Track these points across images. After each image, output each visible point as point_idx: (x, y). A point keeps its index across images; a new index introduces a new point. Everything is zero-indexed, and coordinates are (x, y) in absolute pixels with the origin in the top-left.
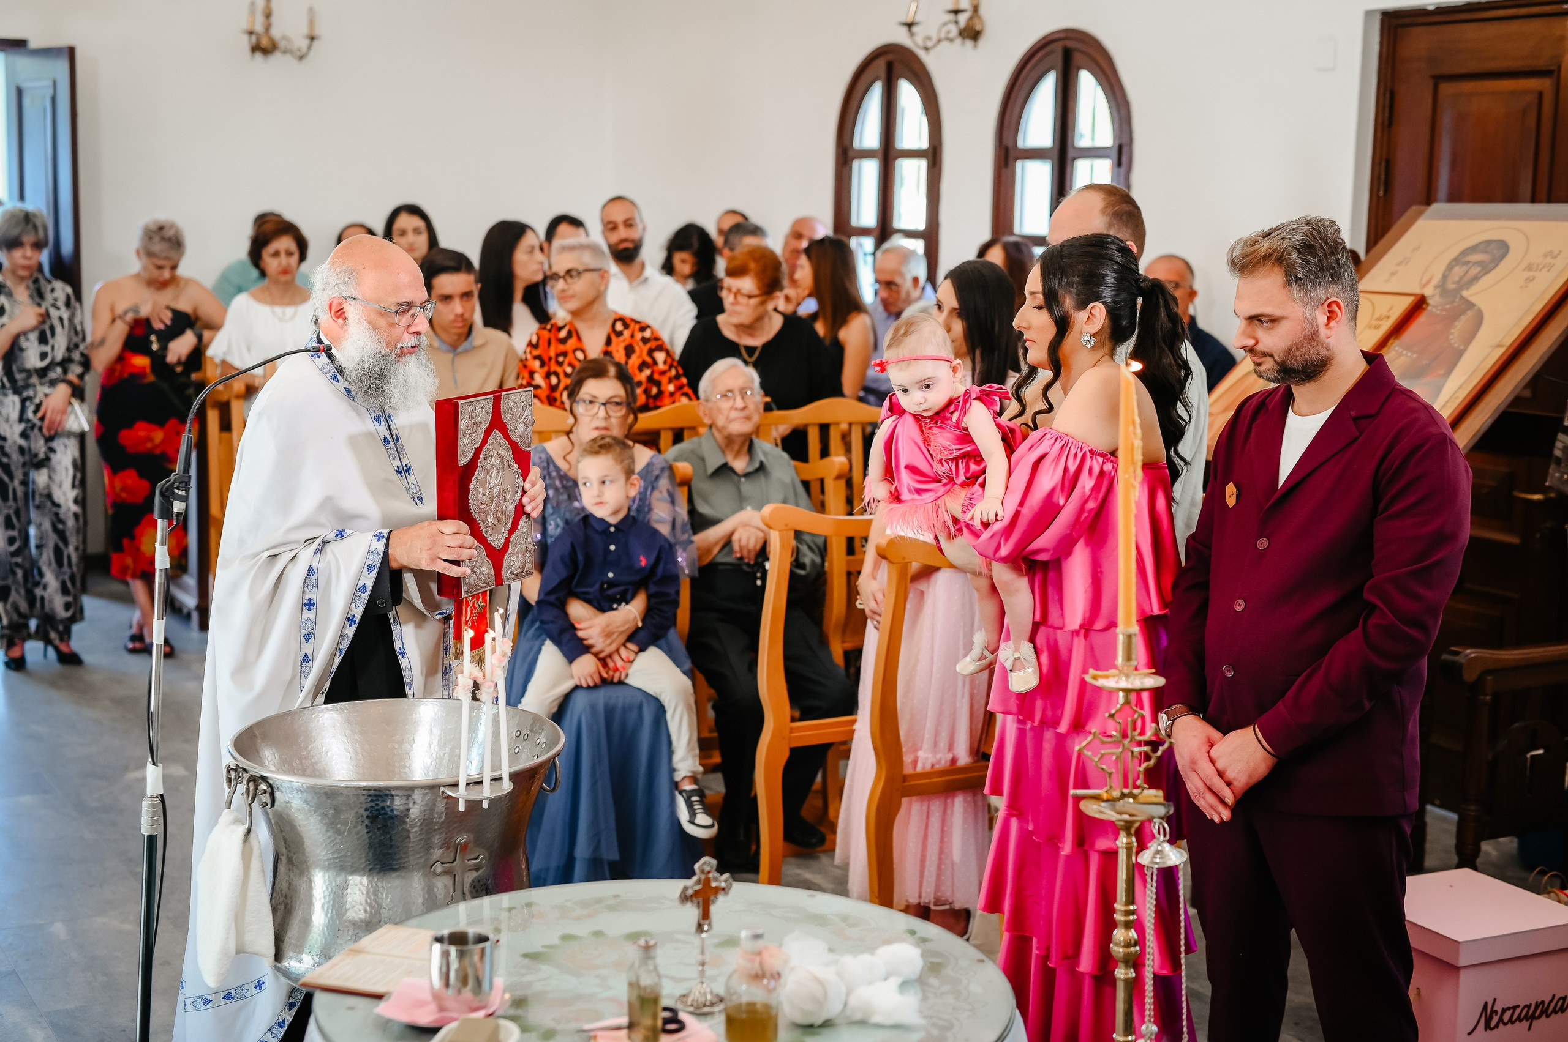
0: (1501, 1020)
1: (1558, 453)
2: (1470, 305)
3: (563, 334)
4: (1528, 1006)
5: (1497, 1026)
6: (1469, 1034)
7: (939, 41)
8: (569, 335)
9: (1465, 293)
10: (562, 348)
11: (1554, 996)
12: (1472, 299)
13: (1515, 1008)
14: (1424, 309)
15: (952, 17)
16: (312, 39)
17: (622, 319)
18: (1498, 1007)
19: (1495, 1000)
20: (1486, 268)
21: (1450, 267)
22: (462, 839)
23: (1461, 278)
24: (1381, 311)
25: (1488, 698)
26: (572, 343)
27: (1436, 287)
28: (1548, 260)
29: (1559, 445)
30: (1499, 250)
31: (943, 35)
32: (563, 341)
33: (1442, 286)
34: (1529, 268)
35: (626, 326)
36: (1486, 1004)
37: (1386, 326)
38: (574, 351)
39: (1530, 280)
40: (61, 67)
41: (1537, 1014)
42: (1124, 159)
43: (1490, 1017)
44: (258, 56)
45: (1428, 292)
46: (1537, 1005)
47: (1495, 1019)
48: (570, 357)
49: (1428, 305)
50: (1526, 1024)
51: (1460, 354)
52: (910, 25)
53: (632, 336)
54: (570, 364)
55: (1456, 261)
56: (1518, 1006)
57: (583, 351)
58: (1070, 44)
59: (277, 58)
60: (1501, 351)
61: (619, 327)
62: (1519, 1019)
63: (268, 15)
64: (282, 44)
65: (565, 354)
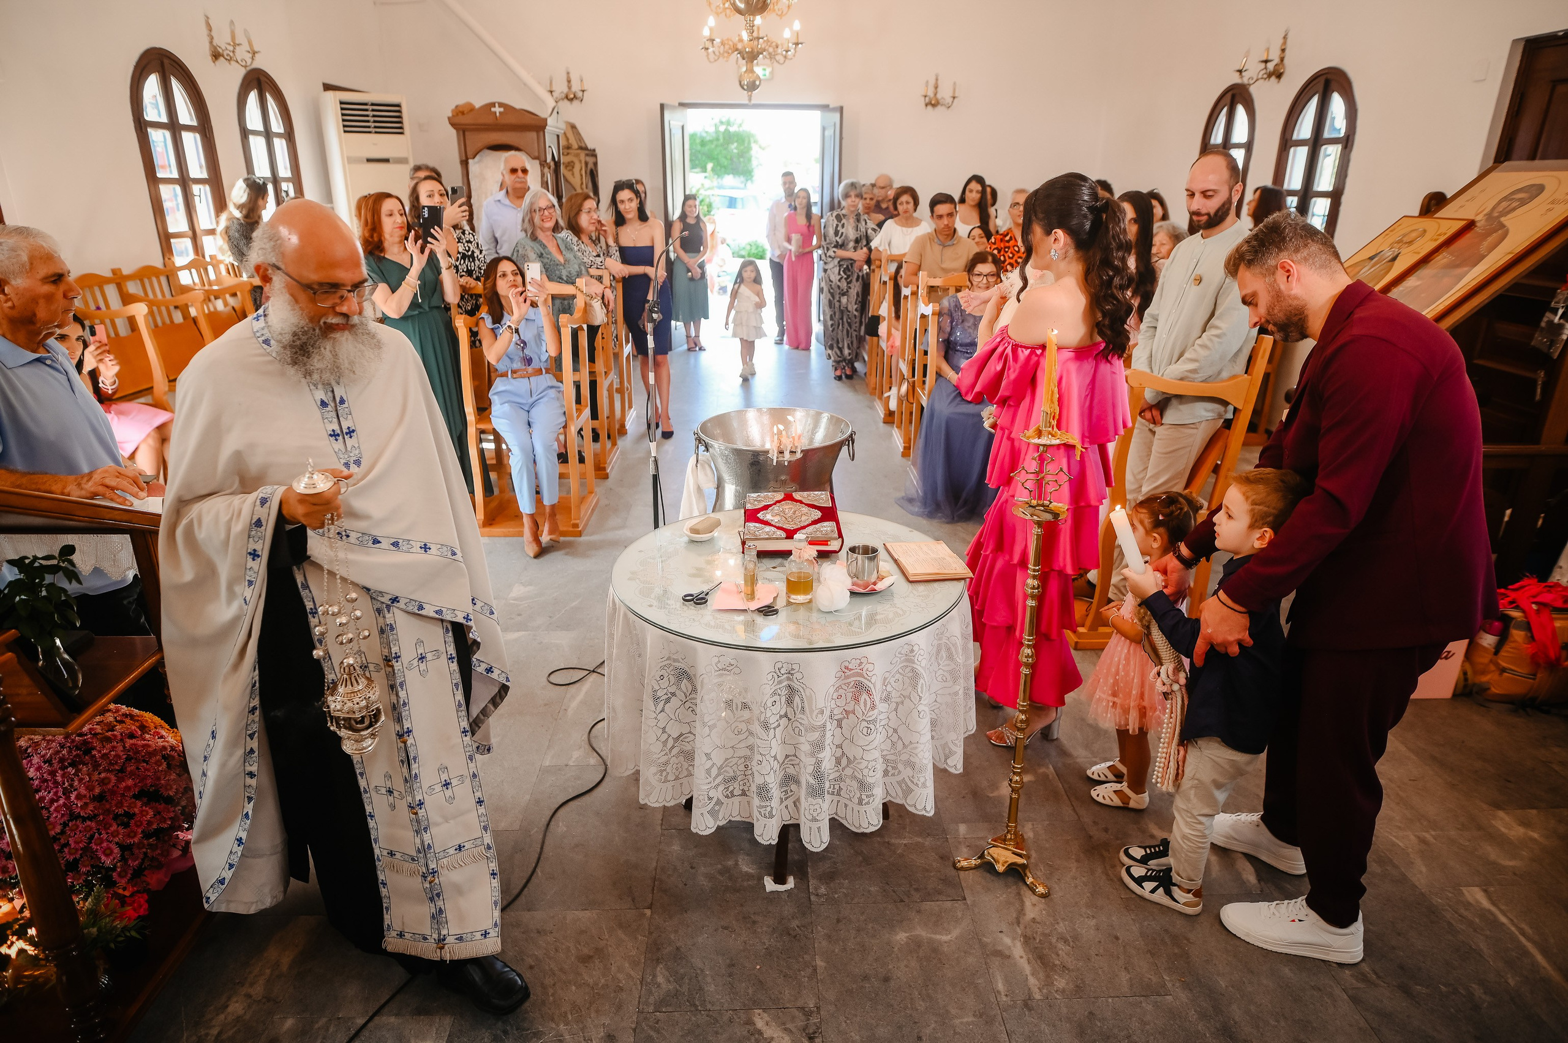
1: (1543, 324)
2: (1503, 226)
3: (1007, 238)
7: (1257, 80)
8: (1011, 238)
9: (1502, 219)
10: (1007, 244)
12: (1505, 223)
14: (1472, 229)
15: (1263, 65)
16: (954, 98)
20: (1523, 203)
21: (1499, 202)
22: (783, 478)
23: (1504, 209)
24: (1443, 230)
26: (1012, 243)
27: (1485, 215)
29: (1545, 319)
30: (1537, 191)
31: (1260, 76)
32: (1008, 241)
33: (1489, 216)
34: (1553, 203)
39: (1550, 210)
40: (837, 116)
42: (1349, 145)
44: (929, 107)
45: (1478, 218)
48: (1011, 249)
49: (1476, 226)
51: (1483, 257)
52: (1240, 71)
55: (1505, 199)
58: (1329, 76)
59: (939, 108)
60: (1511, 256)
63: (936, 88)
64: (941, 102)
65: (1009, 248)
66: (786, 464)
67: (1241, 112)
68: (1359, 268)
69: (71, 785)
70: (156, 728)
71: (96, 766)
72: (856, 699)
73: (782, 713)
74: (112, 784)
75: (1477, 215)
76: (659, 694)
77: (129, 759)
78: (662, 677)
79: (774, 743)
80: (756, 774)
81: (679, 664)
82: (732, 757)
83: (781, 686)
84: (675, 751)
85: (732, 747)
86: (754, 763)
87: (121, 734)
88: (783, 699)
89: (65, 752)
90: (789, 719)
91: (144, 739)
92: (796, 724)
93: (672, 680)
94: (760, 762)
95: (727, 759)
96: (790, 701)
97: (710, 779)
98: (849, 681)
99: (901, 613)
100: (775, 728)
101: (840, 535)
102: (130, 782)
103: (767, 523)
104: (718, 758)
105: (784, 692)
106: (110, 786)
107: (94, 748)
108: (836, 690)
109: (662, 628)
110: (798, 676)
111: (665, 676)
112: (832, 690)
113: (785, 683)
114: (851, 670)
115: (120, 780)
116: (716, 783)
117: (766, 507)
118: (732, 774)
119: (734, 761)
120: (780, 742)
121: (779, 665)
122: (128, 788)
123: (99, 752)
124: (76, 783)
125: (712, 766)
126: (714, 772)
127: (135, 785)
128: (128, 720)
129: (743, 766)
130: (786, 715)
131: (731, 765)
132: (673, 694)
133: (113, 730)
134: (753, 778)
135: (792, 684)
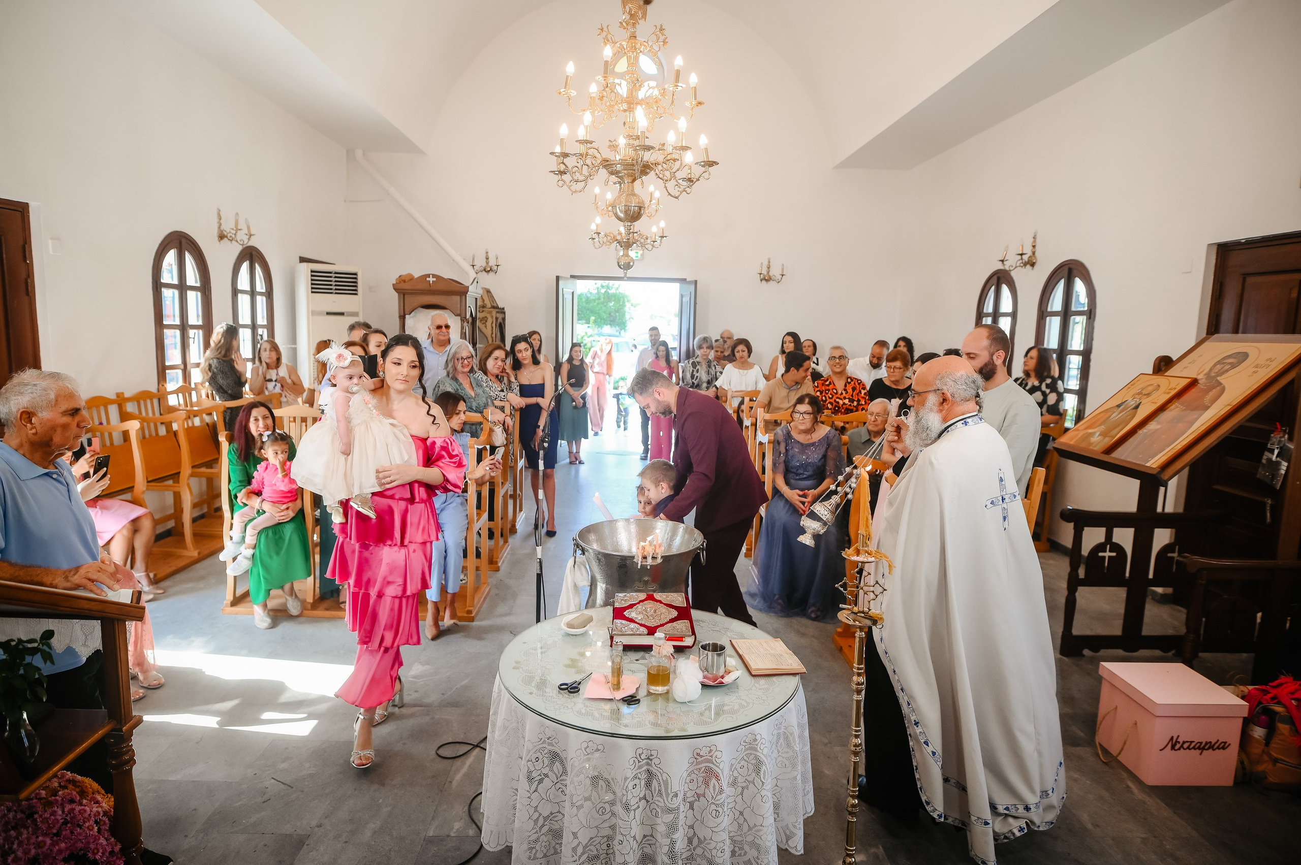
0: (1182, 746)
1: (1264, 461)
2: (1220, 384)
3: (827, 383)
4: (1201, 743)
5: (1179, 749)
6: (1161, 750)
7: (1016, 267)
8: (830, 383)
9: (1219, 378)
10: (827, 388)
11: (1218, 740)
12: (1222, 381)
13: (1192, 742)
14: (1196, 385)
15: (1019, 257)
16: (783, 275)
17: (850, 378)
18: (1181, 740)
19: (1178, 736)
20: (1233, 366)
21: (1215, 365)
22: (646, 579)
23: (1219, 370)
24: (1173, 385)
25: (1204, 582)
26: (831, 387)
27: (1205, 375)
28: (1268, 363)
29: (1265, 457)
30: (1245, 356)
31: (1018, 265)
32: (828, 385)
33: (1208, 375)
34: (1256, 366)
35: (852, 380)
36: (1172, 738)
37: (1173, 393)
38: (832, 389)
39: (1255, 372)
40: (693, 287)
41: (1207, 747)
42: (1092, 316)
43: (1174, 744)
44: (764, 282)
45: (1199, 377)
46: (1207, 743)
47: (1178, 746)
48: (831, 391)
49: (1199, 383)
50: (1198, 752)
51: (1207, 408)
52: (1002, 261)
53: (855, 384)
54: (831, 394)
55: (1219, 362)
56: (1194, 742)
57: (836, 390)
58: (1072, 266)
59: (771, 283)
60: (1230, 407)
61: (849, 380)
62: (1194, 748)
63: (768, 268)
64: (772, 278)
65: (829, 390)
66: (649, 567)
67: (1005, 290)
68: (1110, 414)
69: (10, 848)
70: (93, 793)
71: (37, 828)
72: (707, 784)
73: (642, 795)
74: (47, 847)
75: (1199, 374)
76: (534, 775)
77: (65, 823)
78: (537, 759)
79: (634, 824)
80: (617, 853)
81: (553, 748)
82: (596, 836)
83: (641, 770)
84: (545, 829)
85: (596, 827)
86: (616, 842)
87: (63, 799)
88: (643, 782)
89: (11, 815)
90: (648, 801)
91: (81, 804)
92: (653, 806)
93: (546, 762)
94: (621, 843)
95: (591, 838)
96: (648, 784)
97: (576, 858)
98: (700, 766)
99: (745, 704)
100: (635, 810)
101: (694, 633)
102: (63, 845)
103: (631, 620)
104: (583, 838)
105: (644, 776)
106: (44, 850)
107: (37, 813)
108: (689, 775)
109: (540, 715)
110: (656, 761)
111: (540, 758)
112: (685, 774)
113: (645, 768)
114: (702, 756)
115: (54, 844)
116: (581, 860)
117: (631, 606)
118: (595, 853)
119: (598, 840)
120: (639, 823)
121: (640, 751)
122: (60, 851)
123: (41, 816)
124: (15, 846)
125: (578, 845)
126: (580, 850)
127: (67, 848)
128: (71, 786)
129: (606, 844)
130: (645, 798)
131: (594, 844)
132: (546, 776)
133: (56, 795)
134: (614, 857)
135: (651, 768)
